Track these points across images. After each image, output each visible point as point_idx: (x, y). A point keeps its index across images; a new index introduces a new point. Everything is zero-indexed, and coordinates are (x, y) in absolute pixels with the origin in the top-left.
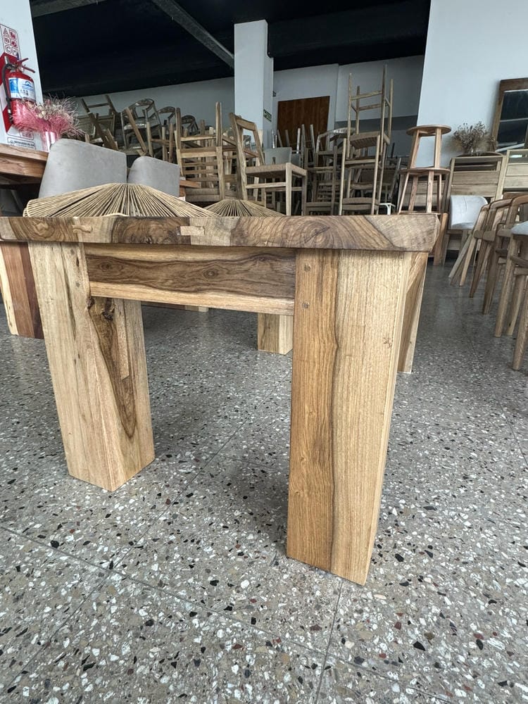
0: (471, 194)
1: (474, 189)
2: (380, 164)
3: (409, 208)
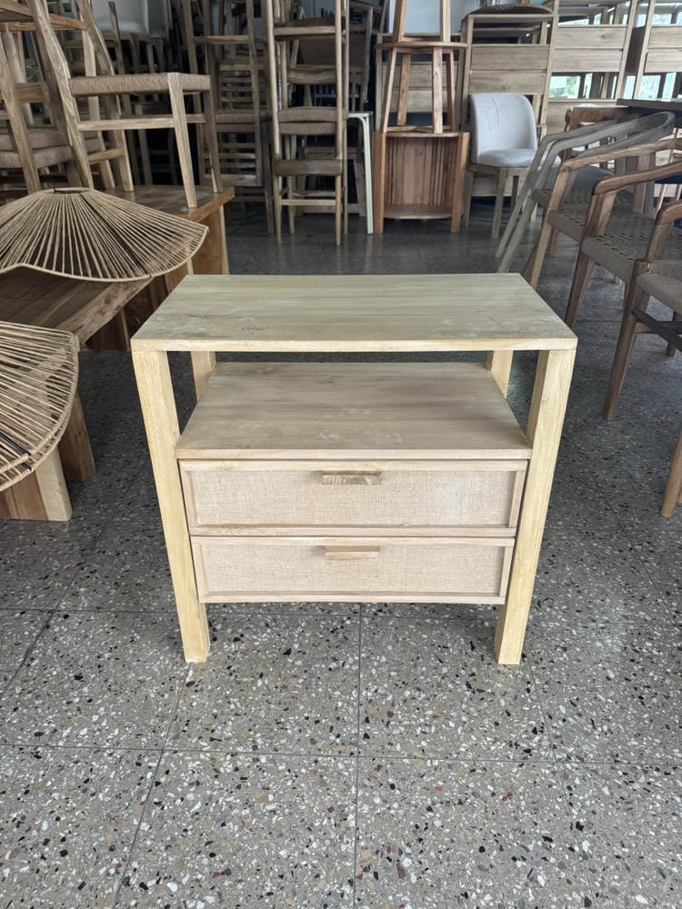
0: (504, 89)
1: (508, 79)
2: (344, 36)
3: (399, 117)
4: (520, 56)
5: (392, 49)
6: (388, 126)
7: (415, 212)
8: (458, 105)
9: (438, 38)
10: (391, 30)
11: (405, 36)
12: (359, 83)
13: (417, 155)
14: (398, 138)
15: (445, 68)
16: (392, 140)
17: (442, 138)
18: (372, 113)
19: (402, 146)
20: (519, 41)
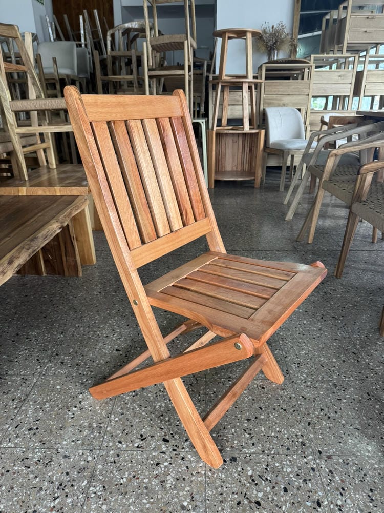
0: (284, 105)
1: (286, 99)
2: (190, 76)
3: (223, 121)
4: (293, 87)
5: (218, 83)
6: (217, 126)
7: (233, 176)
8: (258, 115)
9: (246, 77)
10: (217, 73)
11: (226, 76)
12: (199, 102)
13: (233, 142)
14: (222, 134)
15: (250, 94)
16: (219, 135)
17: (248, 133)
18: (207, 119)
19: (225, 138)
20: (291, 78)
